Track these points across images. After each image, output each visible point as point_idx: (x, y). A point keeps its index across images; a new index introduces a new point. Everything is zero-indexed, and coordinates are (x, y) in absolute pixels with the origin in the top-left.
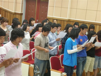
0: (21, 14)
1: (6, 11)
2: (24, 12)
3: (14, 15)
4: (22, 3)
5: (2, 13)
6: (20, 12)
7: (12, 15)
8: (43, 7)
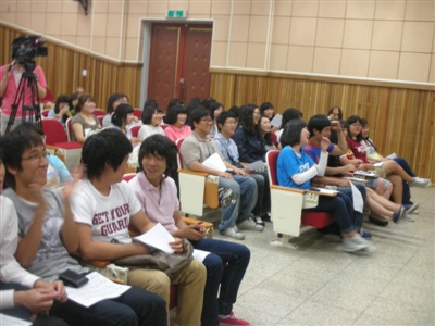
0: (139, 66)
1: (99, 61)
2: (145, 61)
3: (121, 70)
4: (142, 39)
5: (89, 65)
6: (136, 61)
7: (115, 69)
8: (197, 45)
